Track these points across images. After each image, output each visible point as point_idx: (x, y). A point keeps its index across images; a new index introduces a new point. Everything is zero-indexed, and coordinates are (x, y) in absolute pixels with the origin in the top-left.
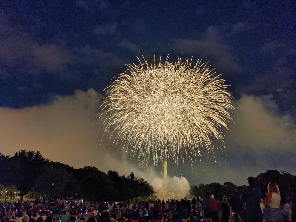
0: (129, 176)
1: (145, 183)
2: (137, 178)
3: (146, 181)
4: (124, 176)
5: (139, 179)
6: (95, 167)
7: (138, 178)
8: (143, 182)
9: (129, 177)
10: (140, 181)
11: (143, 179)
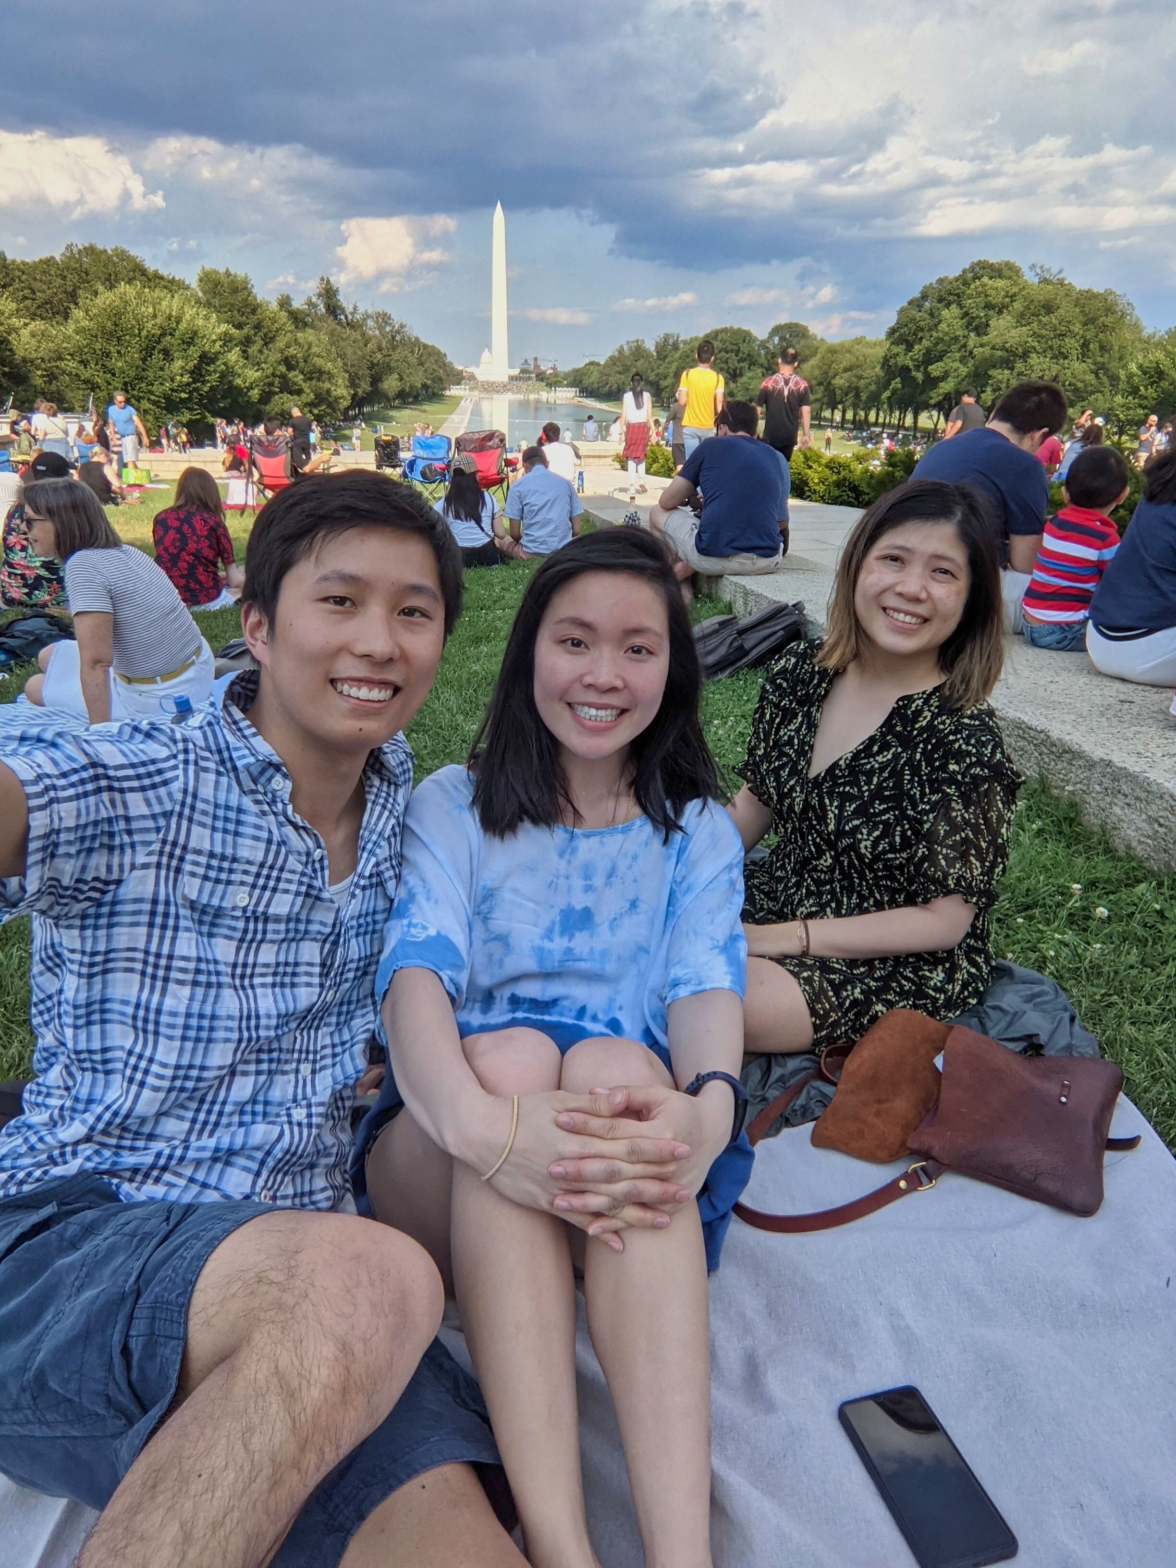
0: (314, 300)
1: (398, 332)
2: (355, 308)
3: (402, 326)
4: (288, 297)
5: (368, 316)
6: (123, 252)
7: (361, 310)
8: (388, 329)
9: (315, 306)
10: (370, 323)
11: (385, 315)
